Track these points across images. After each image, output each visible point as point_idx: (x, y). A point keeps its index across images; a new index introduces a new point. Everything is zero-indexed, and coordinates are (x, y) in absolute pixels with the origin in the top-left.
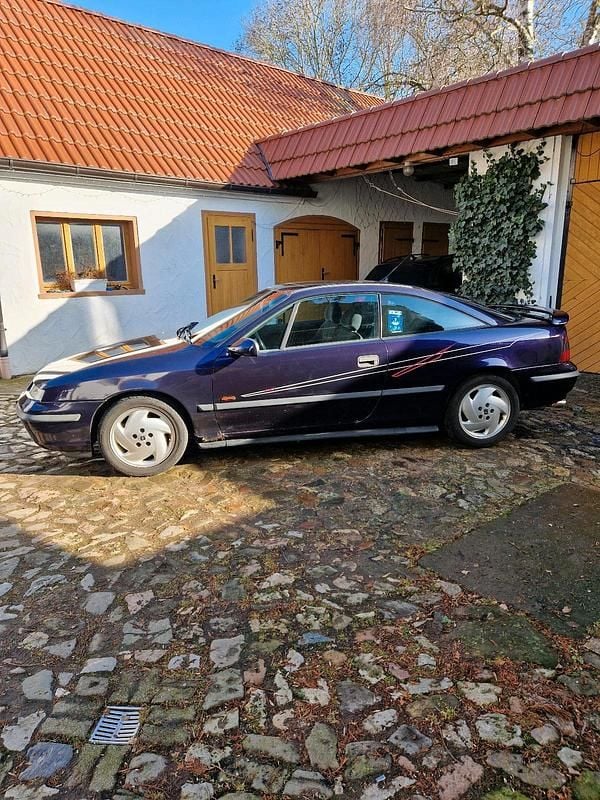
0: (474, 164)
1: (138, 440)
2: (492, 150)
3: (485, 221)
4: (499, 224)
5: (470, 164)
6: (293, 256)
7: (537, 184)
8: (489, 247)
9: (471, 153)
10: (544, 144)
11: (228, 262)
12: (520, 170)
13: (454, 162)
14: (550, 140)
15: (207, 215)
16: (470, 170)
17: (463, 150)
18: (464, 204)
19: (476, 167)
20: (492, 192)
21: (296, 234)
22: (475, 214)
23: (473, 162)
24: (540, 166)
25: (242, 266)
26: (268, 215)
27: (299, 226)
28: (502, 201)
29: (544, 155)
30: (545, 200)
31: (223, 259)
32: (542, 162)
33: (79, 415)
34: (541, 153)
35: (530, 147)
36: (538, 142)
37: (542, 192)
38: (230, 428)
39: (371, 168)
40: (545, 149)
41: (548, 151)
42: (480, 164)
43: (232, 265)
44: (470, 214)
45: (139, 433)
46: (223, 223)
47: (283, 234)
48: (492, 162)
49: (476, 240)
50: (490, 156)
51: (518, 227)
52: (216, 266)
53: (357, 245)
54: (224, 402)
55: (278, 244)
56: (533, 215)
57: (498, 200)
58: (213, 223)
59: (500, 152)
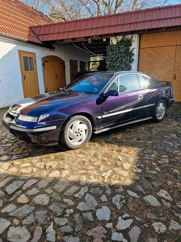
0: (112, 41)
1: (77, 134)
2: (117, 37)
3: (118, 58)
4: (122, 59)
5: (111, 41)
6: (48, 69)
7: (131, 48)
8: (119, 66)
9: (111, 38)
10: (133, 36)
11: (28, 70)
12: (127, 43)
13: (105, 40)
14: (134, 35)
15: (20, 52)
16: (111, 43)
17: (108, 36)
18: (111, 53)
19: (112, 42)
20: (119, 49)
21: (48, 62)
22: (115, 56)
23: (111, 40)
24: (132, 43)
25: (33, 72)
26: (40, 54)
27: (49, 59)
28: (123, 52)
29: (133, 39)
30: (133, 53)
31: (27, 69)
32: (132, 42)
33: (56, 127)
34: (132, 39)
35: (129, 37)
36: (131, 36)
37: (133, 50)
38: (104, 124)
39: (76, 40)
40: (133, 38)
41: (134, 38)
42: (114, 41)
43: (29, 71)
44: (113, 56)
45: (78, 131)
46: (26, 55)
47: (45, 61)
48: (117, 41)
49: (115, 64)
50: (117, 39)
51: (128, 60)
52: (24, 72)
53: (64, 67)
54: (105, 115)
55: (43, 64)
56: (131, 57)
57: (122, 52)
58: (23, 55)
59: (120, 38)
